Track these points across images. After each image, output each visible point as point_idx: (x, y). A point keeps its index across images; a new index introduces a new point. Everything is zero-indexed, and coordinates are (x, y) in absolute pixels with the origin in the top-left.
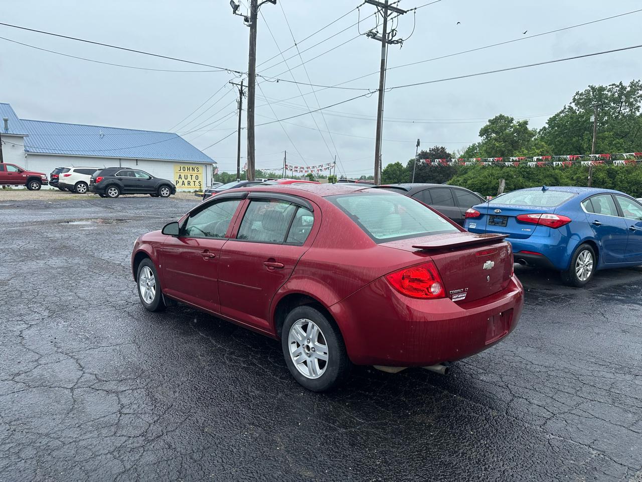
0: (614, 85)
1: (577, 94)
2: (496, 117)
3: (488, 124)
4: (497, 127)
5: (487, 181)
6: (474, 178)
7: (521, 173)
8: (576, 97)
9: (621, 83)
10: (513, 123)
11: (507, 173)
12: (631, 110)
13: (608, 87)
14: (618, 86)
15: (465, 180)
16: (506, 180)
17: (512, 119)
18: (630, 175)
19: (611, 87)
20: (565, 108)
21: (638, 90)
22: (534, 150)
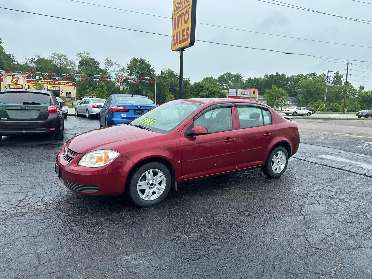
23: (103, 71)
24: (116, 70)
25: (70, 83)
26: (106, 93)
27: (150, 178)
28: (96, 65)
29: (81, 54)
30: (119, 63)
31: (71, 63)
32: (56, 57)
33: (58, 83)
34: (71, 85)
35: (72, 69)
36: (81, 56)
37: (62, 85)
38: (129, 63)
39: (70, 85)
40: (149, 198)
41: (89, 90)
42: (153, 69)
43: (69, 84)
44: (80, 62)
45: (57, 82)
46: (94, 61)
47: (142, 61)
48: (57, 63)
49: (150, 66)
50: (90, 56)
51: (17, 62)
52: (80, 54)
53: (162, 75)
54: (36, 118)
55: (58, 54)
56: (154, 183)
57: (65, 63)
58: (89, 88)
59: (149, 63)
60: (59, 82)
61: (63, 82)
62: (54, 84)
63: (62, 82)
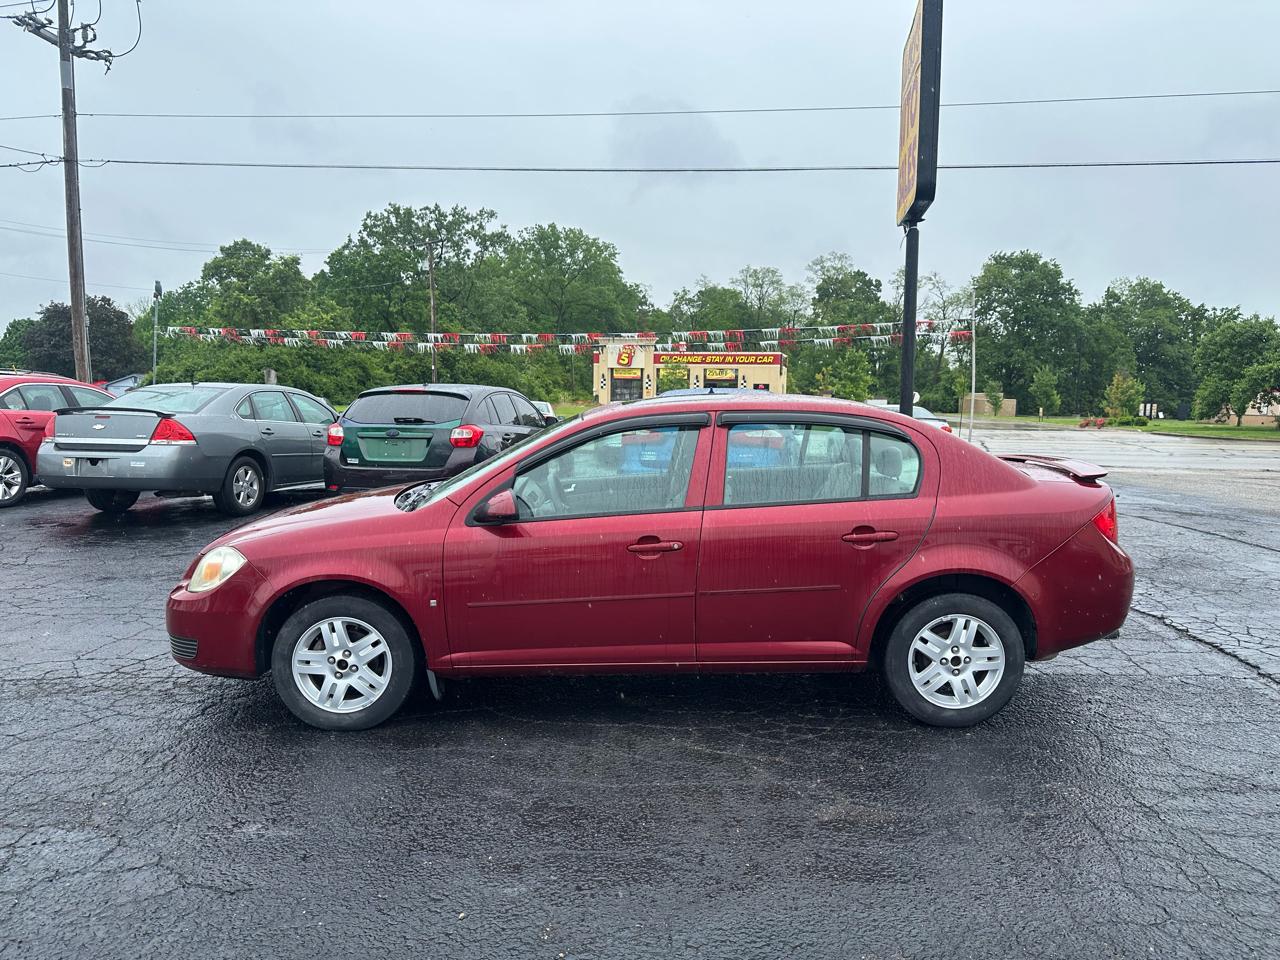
0: (427, 208)
1: (369, 215)
2: (236, 243)
3: (220, 255)
4: (240, 264)
5: (238, 372)
6: (207, 367)
7: (300, 357)
8: (368, 221)
9: (437, 207)
10: (269, 259)
11: (276, 357)
12: (457, 255)
13: (419, 213)
14: (434, 212)
15: (187, 371)
16: (276, 371)
17: (268, 252)
18: (474, 364)
19: (423, 212)
20: (350, 241)
21: (463, 222)
22: (319, 314)
23: (888, 309)
24: (931, 303)
25: (768, 356)
26: (866, 382)
27: (336, 644)
28: (871, 291)
29: (823, 262)
30: (942, 276)
31: (794, 294)
32: (750, 280)
33: (735, 359)
34: (770, 363)
35: (796, 312)
36: (823, 267)
37: (744, 363)
38: (979, 273)
39: (767, 363)
40: (335, 705)
41: (823, 375)
42: (1069, 283)
43: (765, 360)
44: (819, 289)
45: (731, 356)
46: (865, 281)
47: (1028, 262)
48: (752, 297)
49: (1059, 274)
50: (851, 265)
51: (653, 306)
52: (820, 261)
53: (1109, 304)
54: (421, 460)
55: (755, 271)
56: (351, 661)
57: (775, 296)
58: (824, 369)
59: (1055, 265)
60: (738, 355)
61: (748, 356)
62: (723, 362)
63: (745, 355)
